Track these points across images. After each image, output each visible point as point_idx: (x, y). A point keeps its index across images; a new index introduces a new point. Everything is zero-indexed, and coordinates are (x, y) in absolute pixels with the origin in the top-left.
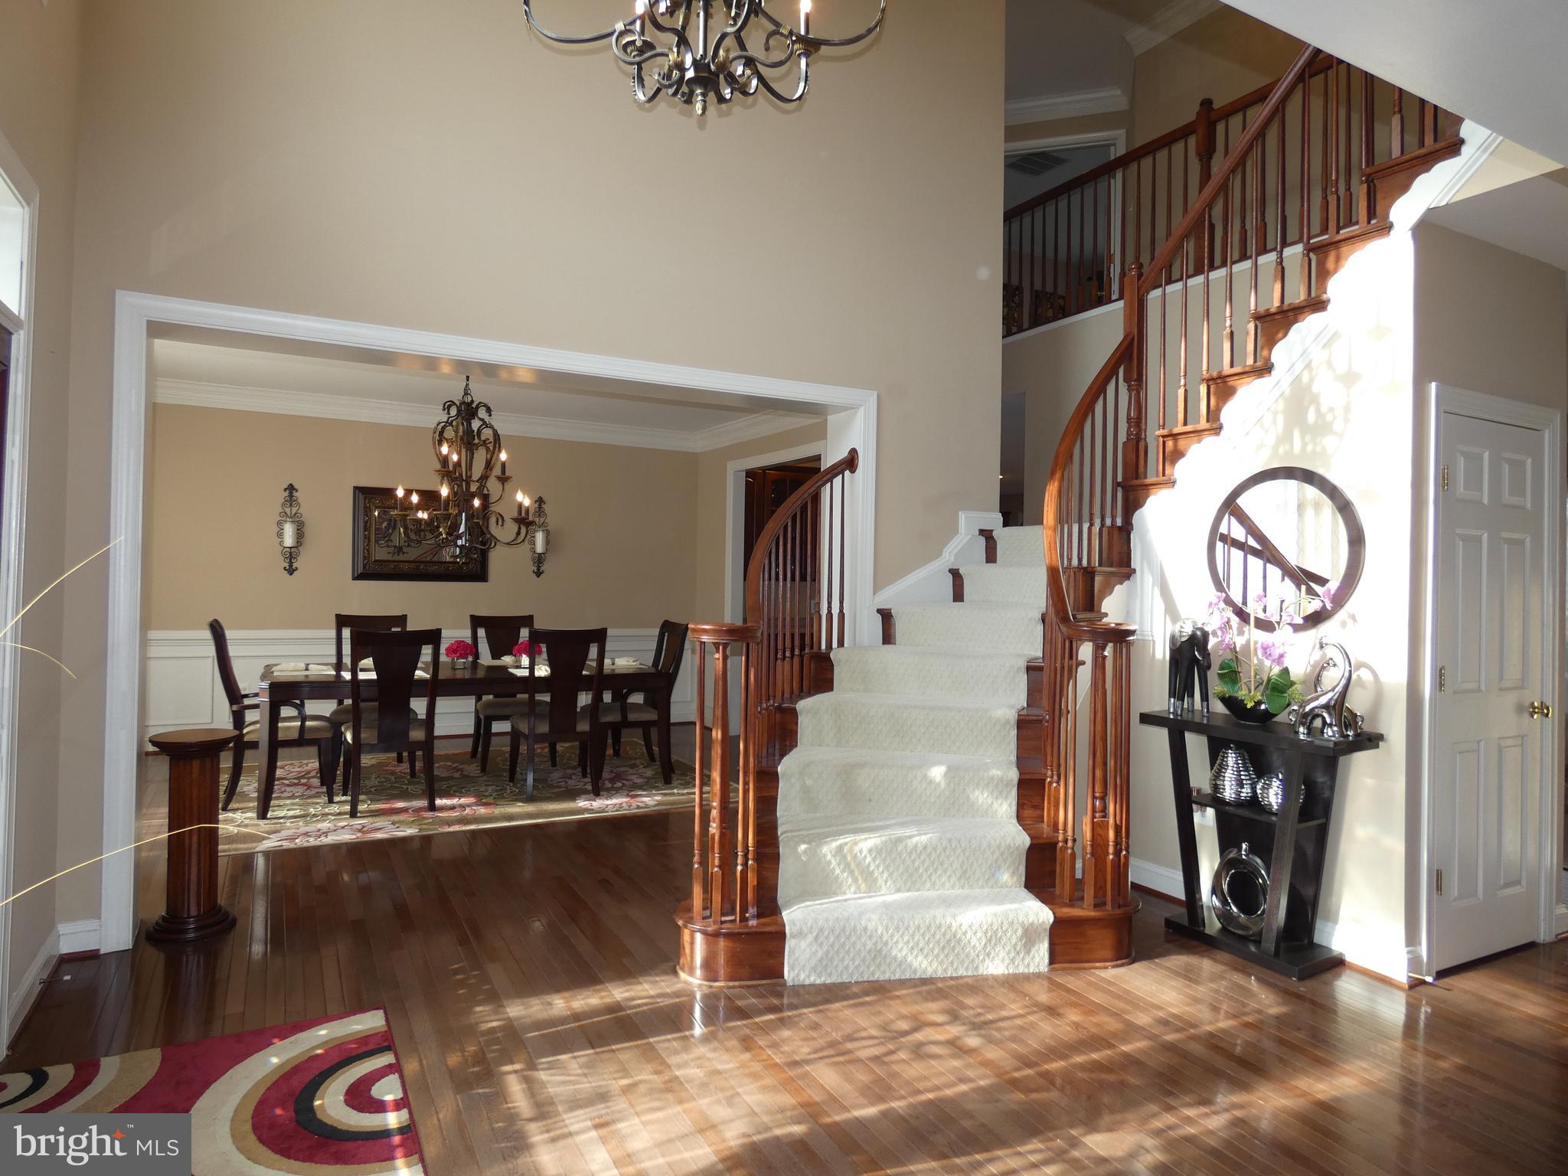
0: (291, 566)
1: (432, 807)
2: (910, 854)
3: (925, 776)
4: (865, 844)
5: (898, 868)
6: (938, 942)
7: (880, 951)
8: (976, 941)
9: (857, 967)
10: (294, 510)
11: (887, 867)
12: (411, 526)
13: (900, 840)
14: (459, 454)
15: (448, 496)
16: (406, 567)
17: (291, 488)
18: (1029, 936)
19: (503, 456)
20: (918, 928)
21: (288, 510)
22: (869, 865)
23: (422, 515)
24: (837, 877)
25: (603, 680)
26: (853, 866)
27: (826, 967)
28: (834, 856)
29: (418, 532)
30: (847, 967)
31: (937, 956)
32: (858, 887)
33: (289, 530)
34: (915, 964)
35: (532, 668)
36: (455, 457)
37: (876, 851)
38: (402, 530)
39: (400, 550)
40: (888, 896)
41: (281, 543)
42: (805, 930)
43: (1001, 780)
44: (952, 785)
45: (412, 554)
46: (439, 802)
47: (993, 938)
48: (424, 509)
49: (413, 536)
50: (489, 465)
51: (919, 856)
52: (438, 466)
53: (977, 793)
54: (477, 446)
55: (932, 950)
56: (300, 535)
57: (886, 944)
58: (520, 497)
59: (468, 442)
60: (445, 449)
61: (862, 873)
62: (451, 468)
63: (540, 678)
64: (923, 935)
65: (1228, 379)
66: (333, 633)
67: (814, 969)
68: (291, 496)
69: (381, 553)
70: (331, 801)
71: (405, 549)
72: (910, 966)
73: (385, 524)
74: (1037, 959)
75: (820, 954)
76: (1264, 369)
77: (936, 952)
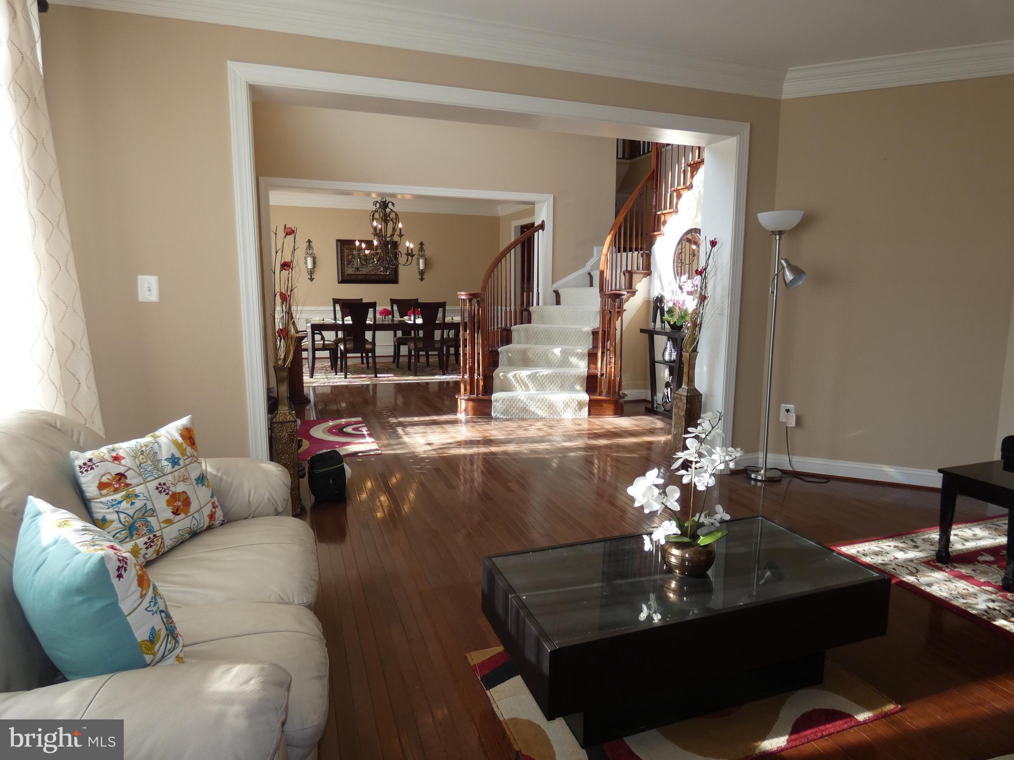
0: (311, 277)
1: (376, 377)
2: (541, 378)
3: (553, 352)
4: (524, 373)
5: (537, 383)
6: (546, 405)
7: (525, 408)
8: (560, 406)
9: (518, 413)
10: (311, 251)
11: (533, 382)
12: (362, 258)
13: (538, 372)
14: (381, 225)
15: (377, 245)
16: (361, 277)
17: (309, 241)
18: (580, 405)
19: (400, 225)
20: (539, 400)
21: (308, 251)
22: (526, 381)
23: (367, 252)
24: (514, 385)
25: (445, 326)
26: (520, 381)
27: (506, 413)
28: (513, 377)
29: (366, 260)
30: (514, 413)
31: (546, 411)
32: (523, 389)
33: (309, 260)
34: (539, 413)
35: (414, 321)
36: (380, 226)
37: (529, 376)
38: (358, 260)
39: (358, 269)
40: (533, 391)
41: (307, 267)
42: (498, 399)
43: (581, 353)
44: (563, 355)
45: (364, 271)
46: (378, 375)
47: (567, 405)
48: (368, 250)
49: (363, 262)
50: (394, 229)
51: (545, 378)
52: (373, 231)
53: (572, 358)
54: (389, 221)
55: (544, 408)
56: (314, 263)
57: (527, 405)
58: (407, 244)
59: (385, 219)
60: (375, 224)
61: (523, 384)
62: (378, 232)
63: (419, 324)
64: (541, 403)
65: (680, 191)
66: (332, 308)
67: (502, 413)
68: (309, 245)
69: (350, 271)
70: (336, 374)
71: (360, 269)
72: (537, 414)
73: (350, 257)
74: (584, 414)
75: (504, 408)
76: (690, 187)
77: (546, 409)
